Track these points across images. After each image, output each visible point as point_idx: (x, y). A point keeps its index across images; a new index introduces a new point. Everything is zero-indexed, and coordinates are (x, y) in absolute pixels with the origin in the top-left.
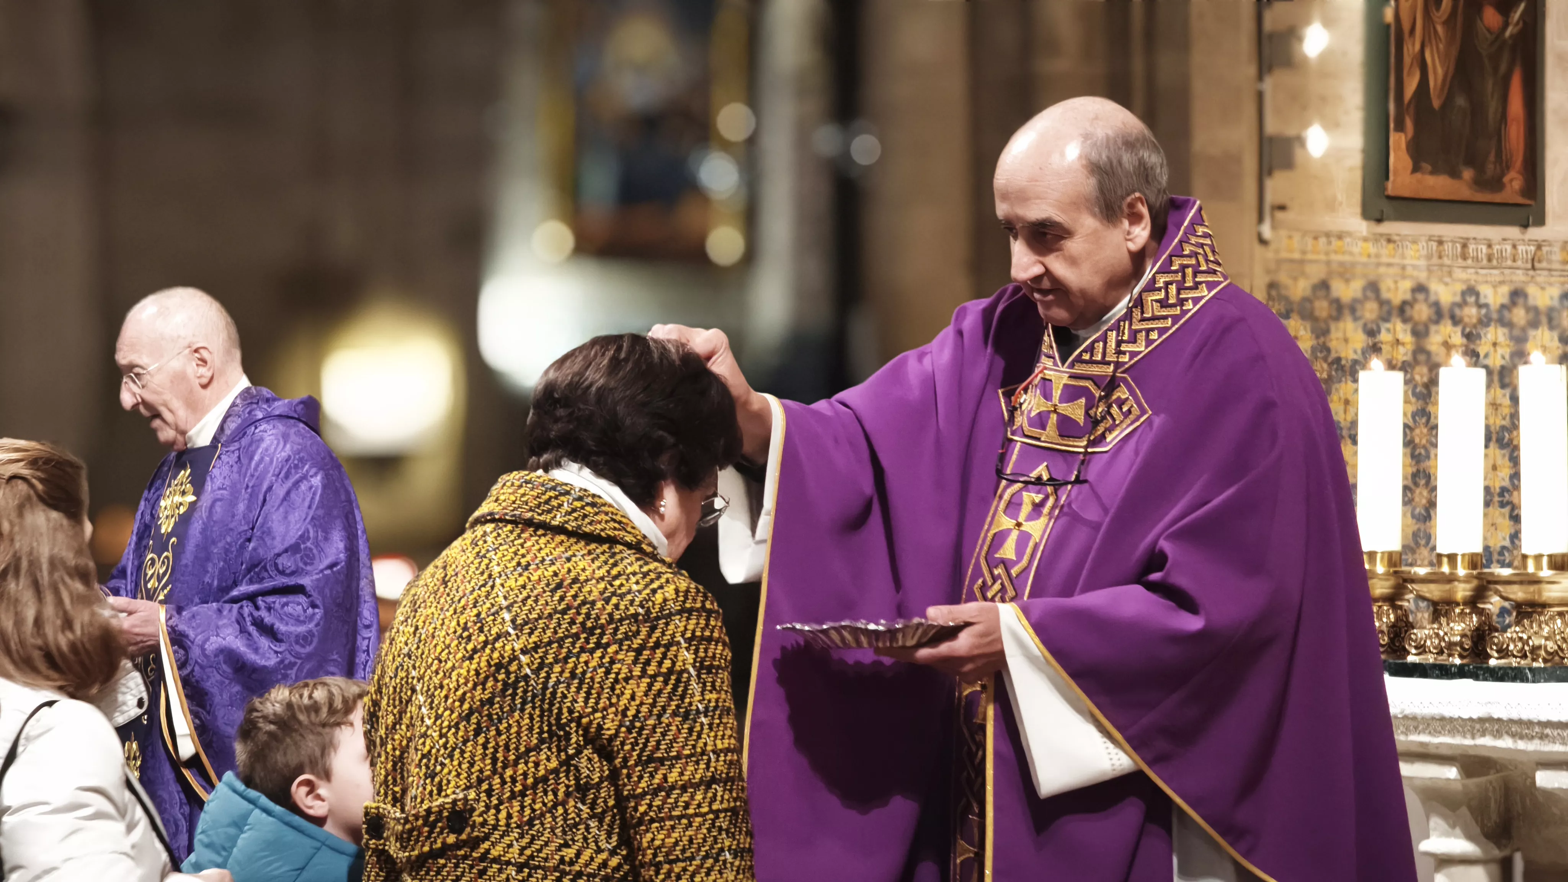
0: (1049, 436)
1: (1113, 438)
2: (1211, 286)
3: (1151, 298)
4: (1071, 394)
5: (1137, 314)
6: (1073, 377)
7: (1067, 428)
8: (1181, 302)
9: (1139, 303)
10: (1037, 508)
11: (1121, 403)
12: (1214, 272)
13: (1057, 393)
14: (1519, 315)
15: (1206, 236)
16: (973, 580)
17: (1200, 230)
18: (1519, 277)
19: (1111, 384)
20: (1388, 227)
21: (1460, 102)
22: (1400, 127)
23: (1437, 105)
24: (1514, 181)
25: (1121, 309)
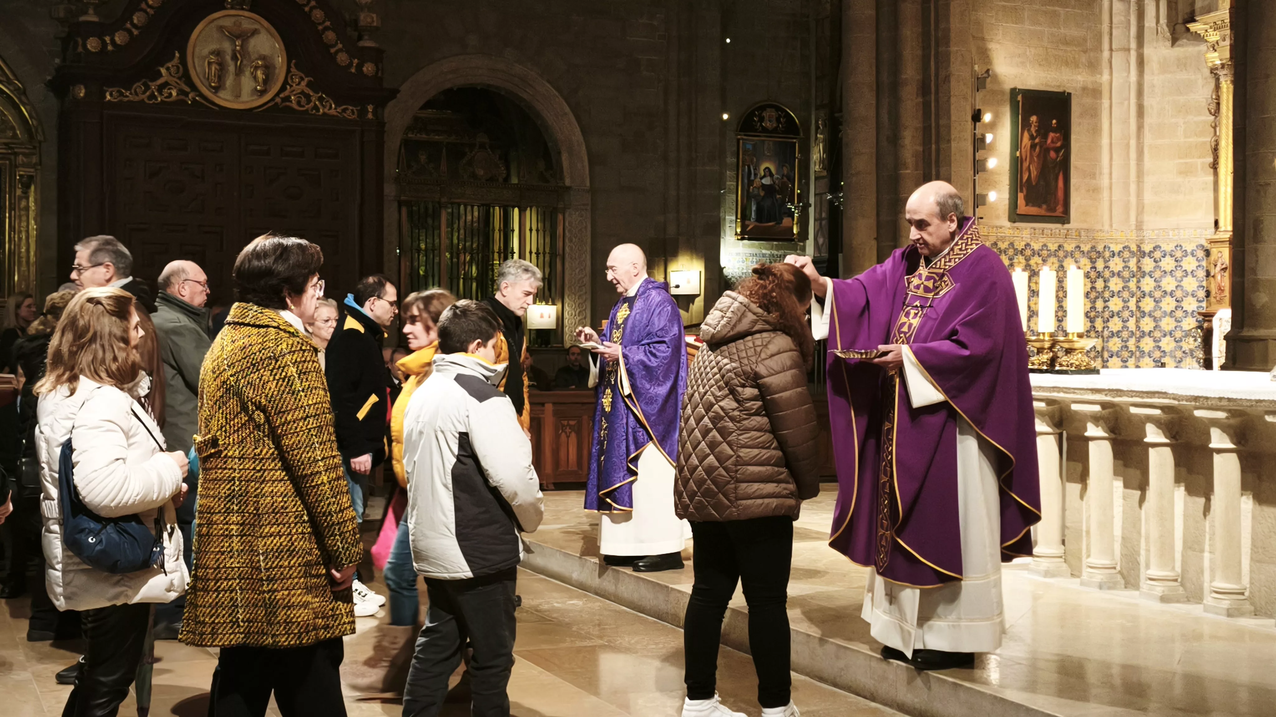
0: (920, 292)
1: (942, 293)
2: (977, 244)
3: (956, 248)
4: (928, 278)
5: (951, 253)
6: (929, 273)
7: (927, 290)
8: (966, 249)
9: (952, 249)
10: (916, 314)
11: (945, 282)
12: (978, 240)
13: (924, 278)
14: (1061, 254)
15: (976, 228)
16: (893, 338)
17: (974, 227)
18: (1061, 241)
19: (943, 275)
20: (1017, 224)
21: (1042, 183)
22: (1021, 191)
23: (1034, 184)
24: (1060, 209)
25: (946, 251)
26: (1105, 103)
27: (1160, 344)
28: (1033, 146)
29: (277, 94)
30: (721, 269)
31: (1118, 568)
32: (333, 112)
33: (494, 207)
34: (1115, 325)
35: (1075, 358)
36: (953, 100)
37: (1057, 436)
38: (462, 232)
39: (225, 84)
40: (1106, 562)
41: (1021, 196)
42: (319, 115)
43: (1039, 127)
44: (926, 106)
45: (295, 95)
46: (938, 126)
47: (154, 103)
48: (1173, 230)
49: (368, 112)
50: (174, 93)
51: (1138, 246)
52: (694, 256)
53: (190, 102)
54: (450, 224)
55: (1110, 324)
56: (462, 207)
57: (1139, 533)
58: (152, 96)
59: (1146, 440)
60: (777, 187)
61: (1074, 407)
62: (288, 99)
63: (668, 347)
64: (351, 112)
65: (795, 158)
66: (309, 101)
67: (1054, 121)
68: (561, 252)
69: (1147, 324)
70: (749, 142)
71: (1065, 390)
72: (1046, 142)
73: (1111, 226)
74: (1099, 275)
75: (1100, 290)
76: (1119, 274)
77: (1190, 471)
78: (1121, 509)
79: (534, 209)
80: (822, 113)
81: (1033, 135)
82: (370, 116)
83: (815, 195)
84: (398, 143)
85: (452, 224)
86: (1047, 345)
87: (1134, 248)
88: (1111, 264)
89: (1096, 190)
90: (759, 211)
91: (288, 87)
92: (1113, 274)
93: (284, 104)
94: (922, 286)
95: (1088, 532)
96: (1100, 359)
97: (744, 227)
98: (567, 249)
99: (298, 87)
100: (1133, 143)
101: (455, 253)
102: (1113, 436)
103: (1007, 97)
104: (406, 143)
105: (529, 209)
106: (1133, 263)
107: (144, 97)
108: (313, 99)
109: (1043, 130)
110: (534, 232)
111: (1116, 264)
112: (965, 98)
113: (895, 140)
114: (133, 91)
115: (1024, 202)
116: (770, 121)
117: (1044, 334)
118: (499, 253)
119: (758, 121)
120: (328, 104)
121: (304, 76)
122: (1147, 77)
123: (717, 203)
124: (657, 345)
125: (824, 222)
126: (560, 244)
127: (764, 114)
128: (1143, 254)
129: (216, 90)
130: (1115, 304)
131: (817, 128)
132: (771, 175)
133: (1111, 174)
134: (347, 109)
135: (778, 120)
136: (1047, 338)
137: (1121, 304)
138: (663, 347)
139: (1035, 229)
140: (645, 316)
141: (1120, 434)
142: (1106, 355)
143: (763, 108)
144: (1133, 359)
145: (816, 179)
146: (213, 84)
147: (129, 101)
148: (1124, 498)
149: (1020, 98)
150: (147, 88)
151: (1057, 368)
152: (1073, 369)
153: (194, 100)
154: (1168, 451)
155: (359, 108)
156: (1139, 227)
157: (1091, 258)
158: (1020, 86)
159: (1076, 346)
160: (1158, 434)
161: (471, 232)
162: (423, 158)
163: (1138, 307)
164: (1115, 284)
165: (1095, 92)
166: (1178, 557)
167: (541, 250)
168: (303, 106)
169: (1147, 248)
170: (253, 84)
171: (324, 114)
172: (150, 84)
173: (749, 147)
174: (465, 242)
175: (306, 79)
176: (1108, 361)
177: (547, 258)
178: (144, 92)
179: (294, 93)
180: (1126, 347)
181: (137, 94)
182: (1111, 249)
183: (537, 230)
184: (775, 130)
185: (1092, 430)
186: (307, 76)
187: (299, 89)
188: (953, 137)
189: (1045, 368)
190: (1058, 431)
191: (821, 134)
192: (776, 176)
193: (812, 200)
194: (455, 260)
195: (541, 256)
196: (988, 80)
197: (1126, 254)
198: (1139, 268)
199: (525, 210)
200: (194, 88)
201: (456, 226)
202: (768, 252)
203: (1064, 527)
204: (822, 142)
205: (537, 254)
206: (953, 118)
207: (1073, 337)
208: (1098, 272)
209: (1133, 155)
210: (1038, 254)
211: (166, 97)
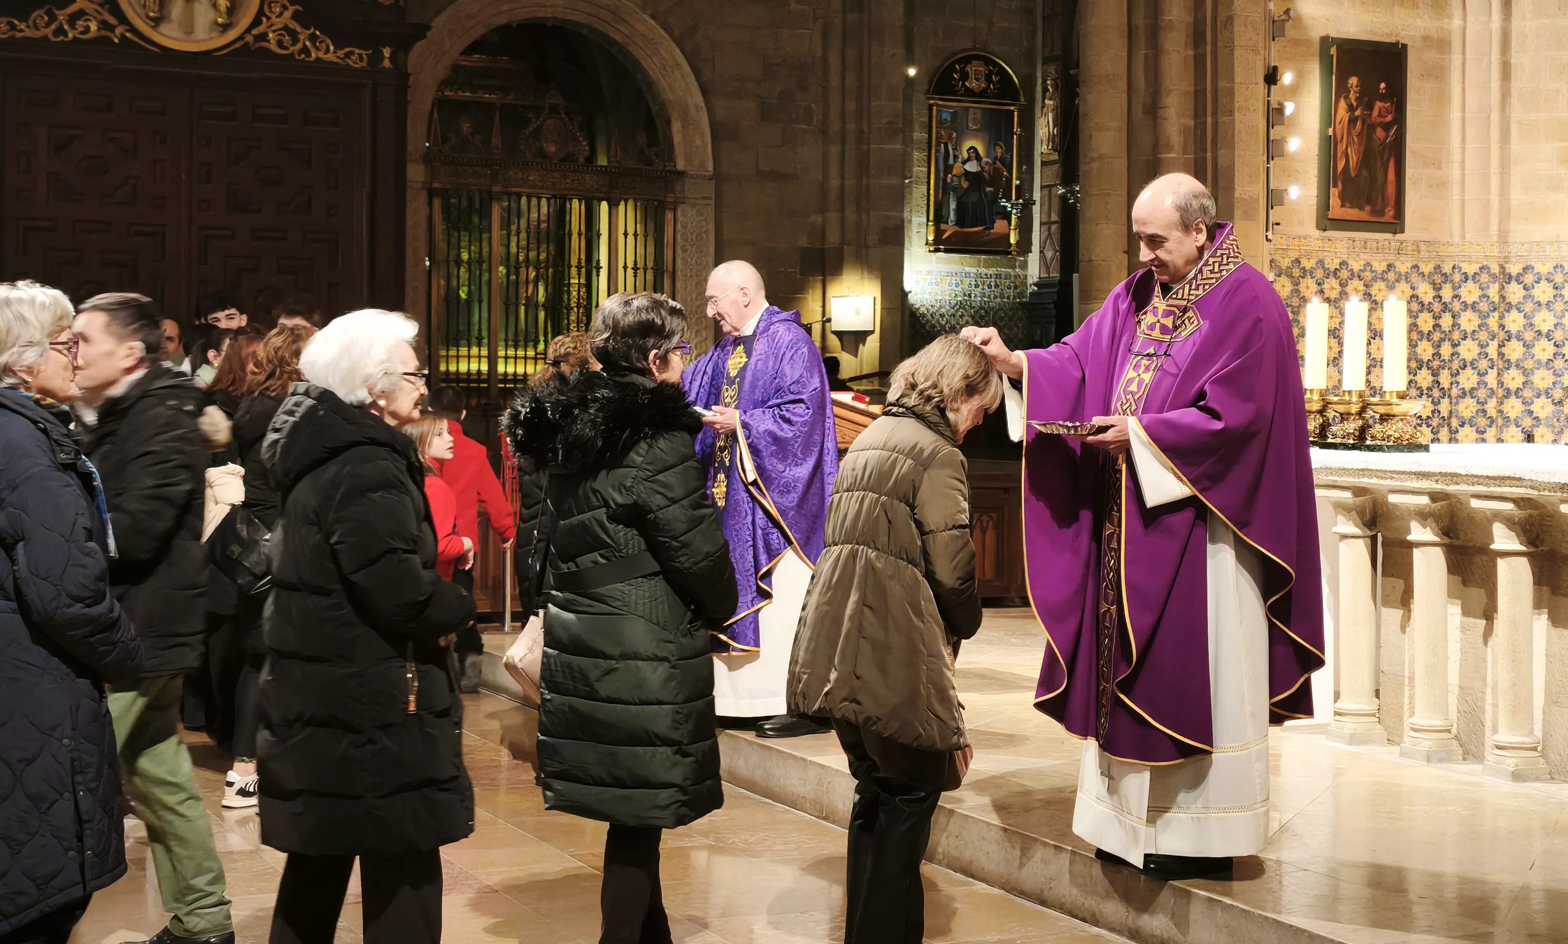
0: (1156, 334)
1: (1184, 335)
2: (1235, 264)
3: (1206, 269)
4: (1166, 314)
5: (1199, 277)
6: (1168, 306)
7: (1164, 330)
8: (1221, 271)
9: (1201, 271)
10: (1148, 368)
11: (1189, 319)
12: (1237, 257)
13: (1160, 314)
15: (1234, 240)
16: (1117, 401)
17: (1232, 237)
18: (1392, 258)
20: (1329, 233)
21: (1365, 173)
22: (1335, 186)
23: (1353, 174)
24: (1390, 213)
25: (1192, 274)
26: (1456, 59)
27: (1532, 408)
28: (1352, 121)
29: (248, 31)
30: (905, 295)
31: (1454, 731)
32: (330, 57)
33: (571, 200)
34: (1468, 379)
35: (1394, 428)
36: (1237, 53)
37: (1368, 540)
38: (523, 235)
39: (169, 13)
40: (1437, 722)
41: (1334, 192)
42: (309, 62)
43: (1360, 93)
44: (1199, 61)
45: (274, 31)
46: (1215, 91)
47: (62, 41)
48: (1552, 243)
49: (383, 57)
50: (93, 27)
51: (1502, 267)
52: (866, 274)
53: (116, 41)
54: (506, 225)
55: (1461, 379)
56: (524, 200)
57: (1484, 679)
58: (60, 31)
59: (1492, 547)
60: (986, 174)
61: (1393, 498)
62: (263, 37)
63: (808, 408)
64: (358, 57)
65: (1013, 133)
66: (295, 40)
67: (1383, 85)
68: (670, 268)
69: (1514, 379)
70: (948, 108)
71: (1379, 474)
72: (1371, 115)
73: (1463, 237)
74: (1445, 308)
75: (1447, 330)
76: (1474, 307)
77: (1556, 591)
78: (1458, 646)
79: (630, 204)
80: (1052, 69)
81: (1352, 105)
82: (387, 63)
83: (1042, 187)
84: (429, 106)
85: (509, 225)
86: (1354, 409)
87: (1495, 269)
88: (1463, 292)
89: (1442, 185)
90: (959, 211)
91: (264, 19)
92: (1465, 306)
93: (257, 45)
94: (1158, 325)
95: (1412, 679)
96: (1446, 428)
97: (938, 233)
98: (679, 262)
99: (279, 19)
100: (1495, 117)
101: (513, 266)
102: (1447, 540)
103: (1316, 48)
104: (440, 103)
105: (622, 203)
106: (1493, 291)
107: (48, 31)
108: (302, 37)
109: (1367, 98)
110: (631, 238)
111: (1470, 292)
112: (1255, 51)
113: (1154, 109)
114: (30, 23)
115: (1339, 202)
116: (977, 79)
117: (1350, 392)
118: (579, 267)
119: (960, 79)
120: (324, 45)
121: (288, 4)
122: (1516, 23)
123: (899, 198)
124: (791, 407)
125: (1054, 227)
126: (668, 254)
127: (968, 69)
128: (1509, 278)
129: (157, 22)
130: (1468, 350)
131: (1045, 90)
132: (978, 158)
133: (1463, 161)
134: (352, 53)
135: (988, 79)
136: (1354, 399)
137: (1476, 350)
138: (800, 408)
139: (1354, 241)
140: (771, 363)
141: (1458, 539)
142: (1455, 423)
143: (967, 60)
144: (1493, 429)
145: (1043, 164)
146: (152, 14)
147: (24, 38)
148: (1463, 630)
149: (1333, 51)
150: (53, 18)
151: (1368, 442)
152: (1391, 443)
153: (123, 38)
154: (1524, 562)
155: (370, 52)
156: (1503, 237)
157: (1434, 283)
158: (1334, 35)
159: (1396, 410)
160: (1509, 538)
161: (537, 236)
162: (466, 127)
163: (1501, 355)
164: (1468, 321)
165: (1442, 44)
166: (1538, 714)
167: (640, 264)
168: (286, 48)
169: (1514, 269)
170: (211, 15)
171: (318, 59)
172: (57, 12)
173: (946, 116)
174: (528, 251)
175: (291, 9)
176: (1457, 431)
177: (650, 277)
178: (48, 25)
179: (274, 28)
180: (1484, 411)
181: (36, 27)
182: (1463, 271)
183: (635, 235)
184: (983, 93)
185: (1418, 532)
186: (291, 5)
187: (279, 23)
188: (1237, 105)
189: (1352, 442)
190: (1369, 533)
191: (1050, 99)
192: (985, 160)
193: (1037, 195)
194: (513, 277)
195: (640, 273)
196: (1288, 25)
197: (1484, 278)
198: (1503, 298)
199: (618, 205)
200: (123, 19)
201: (514, 228)
202: (974, 270)
203: (1378, 672)
204: (1052, 111)
205: (635, 269)
206: (1237, 80)
207: (1391, 397)
208: (1444, 303)
209: (1495, 134)
210: (1359, 277)
211: (81, 33)
